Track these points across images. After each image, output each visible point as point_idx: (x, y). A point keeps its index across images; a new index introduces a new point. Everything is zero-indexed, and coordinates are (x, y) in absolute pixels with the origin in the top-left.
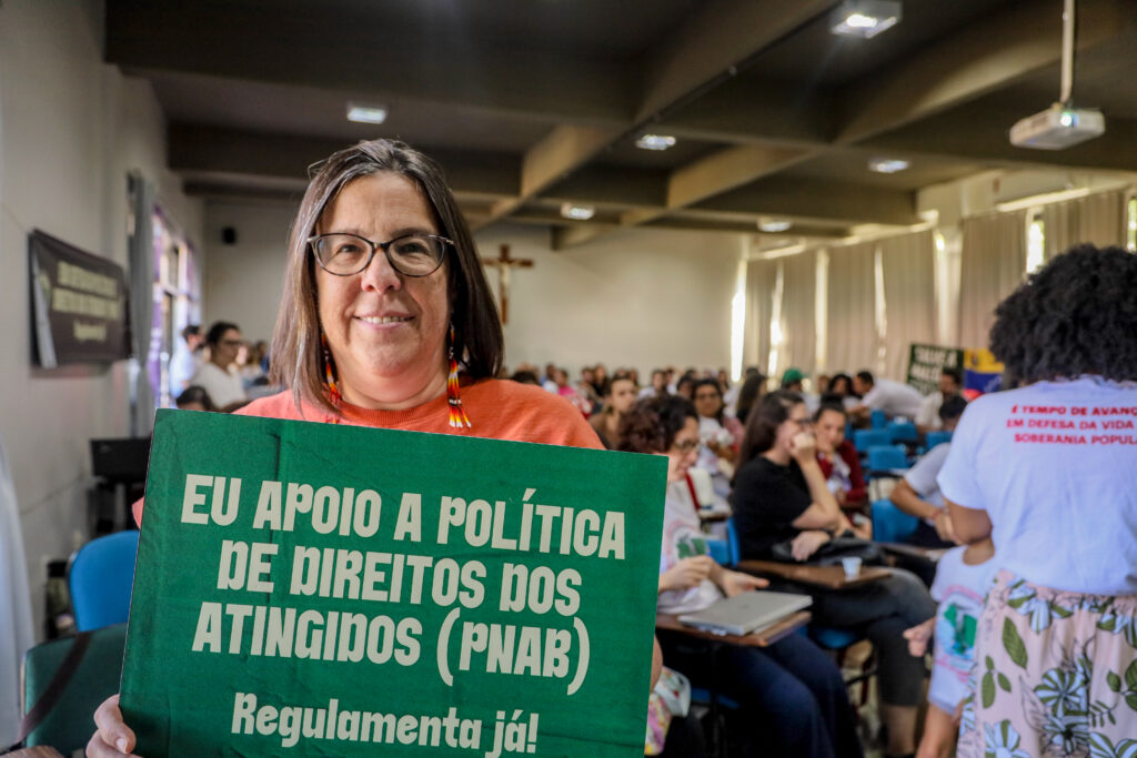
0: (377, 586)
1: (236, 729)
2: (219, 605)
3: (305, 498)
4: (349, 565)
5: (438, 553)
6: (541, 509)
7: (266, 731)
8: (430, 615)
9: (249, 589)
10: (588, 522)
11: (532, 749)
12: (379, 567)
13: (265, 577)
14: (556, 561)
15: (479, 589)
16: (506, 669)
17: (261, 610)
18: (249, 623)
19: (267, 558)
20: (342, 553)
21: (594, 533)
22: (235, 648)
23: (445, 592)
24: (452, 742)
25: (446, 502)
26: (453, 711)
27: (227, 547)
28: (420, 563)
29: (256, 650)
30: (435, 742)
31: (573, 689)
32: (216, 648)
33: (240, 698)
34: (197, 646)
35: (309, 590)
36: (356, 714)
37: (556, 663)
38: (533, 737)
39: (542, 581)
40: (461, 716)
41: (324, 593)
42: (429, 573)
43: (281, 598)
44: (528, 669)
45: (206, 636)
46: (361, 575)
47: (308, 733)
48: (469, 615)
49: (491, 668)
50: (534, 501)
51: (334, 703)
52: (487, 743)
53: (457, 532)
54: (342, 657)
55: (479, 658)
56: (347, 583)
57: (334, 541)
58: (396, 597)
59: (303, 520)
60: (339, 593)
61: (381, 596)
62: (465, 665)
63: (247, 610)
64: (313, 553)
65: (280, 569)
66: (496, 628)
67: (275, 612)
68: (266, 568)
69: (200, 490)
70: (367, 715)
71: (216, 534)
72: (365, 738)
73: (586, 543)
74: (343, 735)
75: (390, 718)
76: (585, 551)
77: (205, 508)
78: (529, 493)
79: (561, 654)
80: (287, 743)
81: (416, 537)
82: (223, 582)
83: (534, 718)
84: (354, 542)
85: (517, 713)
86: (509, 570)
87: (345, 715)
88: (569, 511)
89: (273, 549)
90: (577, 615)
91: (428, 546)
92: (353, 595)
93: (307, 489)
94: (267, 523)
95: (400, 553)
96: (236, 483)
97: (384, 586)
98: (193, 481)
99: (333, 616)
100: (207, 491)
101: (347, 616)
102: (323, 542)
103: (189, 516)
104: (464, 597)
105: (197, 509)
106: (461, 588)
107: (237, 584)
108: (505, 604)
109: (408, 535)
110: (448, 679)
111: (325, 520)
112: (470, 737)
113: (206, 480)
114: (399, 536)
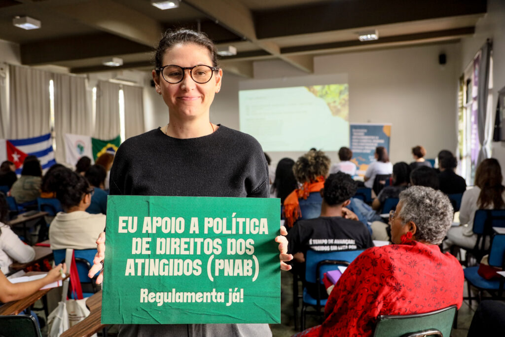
0: (185, 249)
1: (142, 301)
2: (133, 260)
3: (159, 221)
4: (175, 243)
5: (205, 237)
6: (239, 220)
7: (152, 301)
8: (204, 258)
9: (143, 253)
10: (255, 223)
11: (242, 301)
12: (186, 243)
13: (148, 249)
14: (245, 236)
15: (220, 248)
16: (231, 274)
17: (147, 260)
18: (143, 265)
19: (148, 243)
20: (173, 239)
21: (257, 226)
22: (139, 274)
23: (208, 250)
24: (215, 301)
25: (206, 220)
26: (214, 290)
27: (134, 240)
28: (199, 241)
29: (146, 274)
30: (209, 301)
31: (254, 279)
32: (133, 274)
33: (142, 290)
34: (127, 274)
35: (163, 252)
36: (182, 293)
37: (248, 271)
38: (242, 297)
39: (241, 244)
40: (217, 291)
41: (168, 253)
42: (202, 244)
43: (154, 256)
44: (238, 274)
45: (129, 270)
46: (180, 246)
47: (166, 301)
48: (217, 257)
49: (226, 274)
50: (236, 217)
51: (174, 290)
52: (227, 300)
53: (211, 229)
54: (176, 274)
55: (222, 271)
56: (175, 249)
57: (170, 235)
58: (192, 252)
59: (159, 229)
60: (173, 253)
61: (187, 253)
62: (217, 274)
63: (142, 261)
64: (163, 240)
65: (152, 246)
66: (226, 261)
67: (152, 260)
68: (148, 246)
69: (124, 221)
70: (185, 293)
71: (130, 236)
72: (185, 301)
73: (255, 230)
74: (178, 301)
75: (193, 294)
76: (254, 232)
77: (125, 228)
78: (234, 214)
79: (249, 268)
80: (159, 305)
81: (197, 232)
82: (134, 252)
83: (242, 290)
84: (176, 235)
85: (236, 289)
86: (229, 241)
87: (178, 294)
88: (248, 220)
89: (150, 239)
90: (254, 254)
91: (201, 235)
92: (178, 253)
93: (159, 219)
94: (147, 231)
95: (192, 238)
96: (136, 219)
97: (188, 249)
98: (121, 219)
99: (171, 260)
100: (126, 222)
101: (176, 260)
102: (166, 236)
103: (121, 231)
104: (215, 251)
105: (124, 228)
106: (214, 248)
107: (138, 252)
108: (229, 252)
109: (194, 232)
110: (212, 279)
111: (166, 228)
112: (221, 298)
113: (125, 218)
114: (191, 232)
